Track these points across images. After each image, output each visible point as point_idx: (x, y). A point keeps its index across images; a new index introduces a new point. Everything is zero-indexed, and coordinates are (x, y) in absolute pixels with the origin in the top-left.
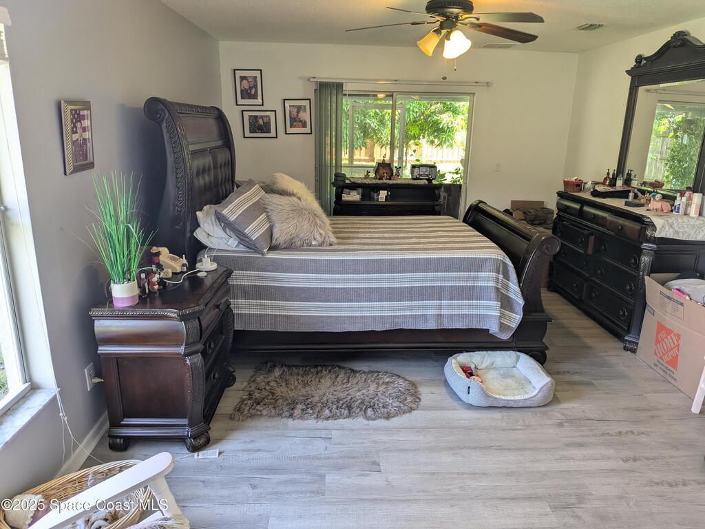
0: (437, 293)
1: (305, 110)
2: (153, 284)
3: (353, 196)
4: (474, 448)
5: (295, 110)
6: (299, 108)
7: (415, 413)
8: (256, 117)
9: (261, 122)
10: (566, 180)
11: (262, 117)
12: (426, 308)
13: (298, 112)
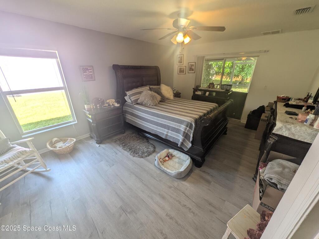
0: (168, 128)
1: (194, 66)
2: (98, 107)
3: (199, 93)
4: (136, 176)
5: (191, 66)
6: (192, 65)
7: (142, 159)
8: (181, 68)
9: (182, 70)
10: (279, 96)
11: (182, 68)
12: (164, 131)
13: (192, 66)
